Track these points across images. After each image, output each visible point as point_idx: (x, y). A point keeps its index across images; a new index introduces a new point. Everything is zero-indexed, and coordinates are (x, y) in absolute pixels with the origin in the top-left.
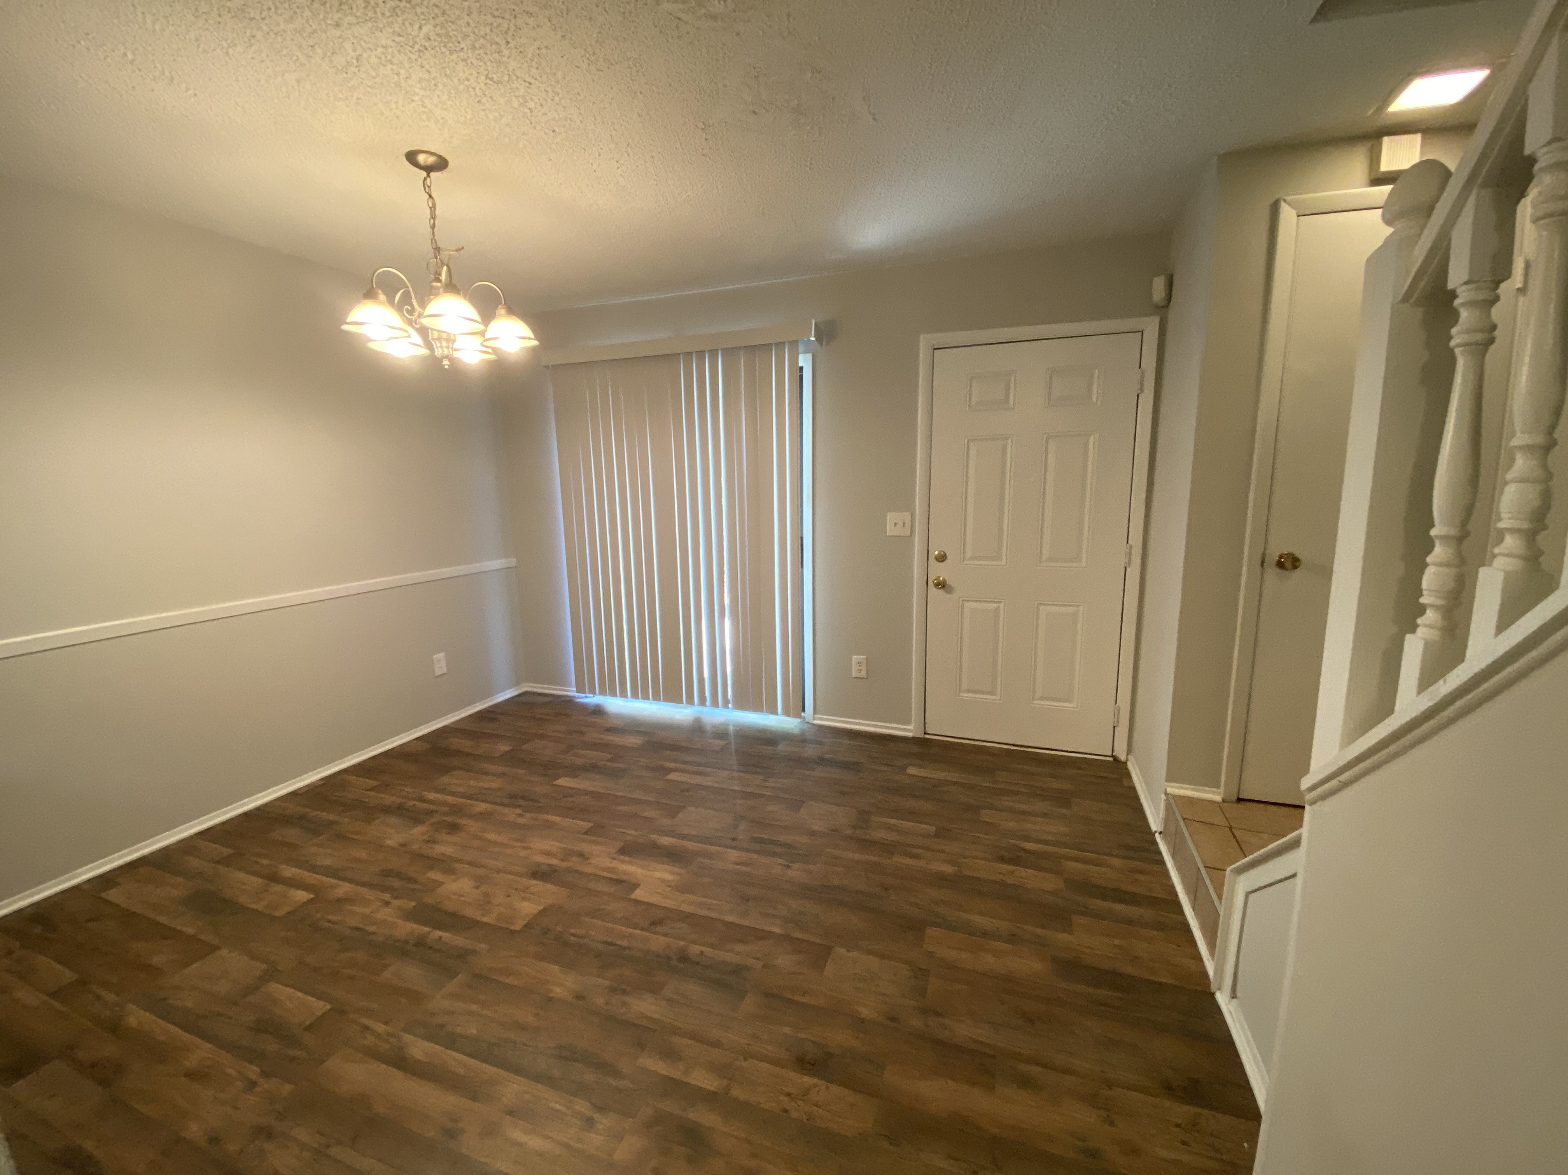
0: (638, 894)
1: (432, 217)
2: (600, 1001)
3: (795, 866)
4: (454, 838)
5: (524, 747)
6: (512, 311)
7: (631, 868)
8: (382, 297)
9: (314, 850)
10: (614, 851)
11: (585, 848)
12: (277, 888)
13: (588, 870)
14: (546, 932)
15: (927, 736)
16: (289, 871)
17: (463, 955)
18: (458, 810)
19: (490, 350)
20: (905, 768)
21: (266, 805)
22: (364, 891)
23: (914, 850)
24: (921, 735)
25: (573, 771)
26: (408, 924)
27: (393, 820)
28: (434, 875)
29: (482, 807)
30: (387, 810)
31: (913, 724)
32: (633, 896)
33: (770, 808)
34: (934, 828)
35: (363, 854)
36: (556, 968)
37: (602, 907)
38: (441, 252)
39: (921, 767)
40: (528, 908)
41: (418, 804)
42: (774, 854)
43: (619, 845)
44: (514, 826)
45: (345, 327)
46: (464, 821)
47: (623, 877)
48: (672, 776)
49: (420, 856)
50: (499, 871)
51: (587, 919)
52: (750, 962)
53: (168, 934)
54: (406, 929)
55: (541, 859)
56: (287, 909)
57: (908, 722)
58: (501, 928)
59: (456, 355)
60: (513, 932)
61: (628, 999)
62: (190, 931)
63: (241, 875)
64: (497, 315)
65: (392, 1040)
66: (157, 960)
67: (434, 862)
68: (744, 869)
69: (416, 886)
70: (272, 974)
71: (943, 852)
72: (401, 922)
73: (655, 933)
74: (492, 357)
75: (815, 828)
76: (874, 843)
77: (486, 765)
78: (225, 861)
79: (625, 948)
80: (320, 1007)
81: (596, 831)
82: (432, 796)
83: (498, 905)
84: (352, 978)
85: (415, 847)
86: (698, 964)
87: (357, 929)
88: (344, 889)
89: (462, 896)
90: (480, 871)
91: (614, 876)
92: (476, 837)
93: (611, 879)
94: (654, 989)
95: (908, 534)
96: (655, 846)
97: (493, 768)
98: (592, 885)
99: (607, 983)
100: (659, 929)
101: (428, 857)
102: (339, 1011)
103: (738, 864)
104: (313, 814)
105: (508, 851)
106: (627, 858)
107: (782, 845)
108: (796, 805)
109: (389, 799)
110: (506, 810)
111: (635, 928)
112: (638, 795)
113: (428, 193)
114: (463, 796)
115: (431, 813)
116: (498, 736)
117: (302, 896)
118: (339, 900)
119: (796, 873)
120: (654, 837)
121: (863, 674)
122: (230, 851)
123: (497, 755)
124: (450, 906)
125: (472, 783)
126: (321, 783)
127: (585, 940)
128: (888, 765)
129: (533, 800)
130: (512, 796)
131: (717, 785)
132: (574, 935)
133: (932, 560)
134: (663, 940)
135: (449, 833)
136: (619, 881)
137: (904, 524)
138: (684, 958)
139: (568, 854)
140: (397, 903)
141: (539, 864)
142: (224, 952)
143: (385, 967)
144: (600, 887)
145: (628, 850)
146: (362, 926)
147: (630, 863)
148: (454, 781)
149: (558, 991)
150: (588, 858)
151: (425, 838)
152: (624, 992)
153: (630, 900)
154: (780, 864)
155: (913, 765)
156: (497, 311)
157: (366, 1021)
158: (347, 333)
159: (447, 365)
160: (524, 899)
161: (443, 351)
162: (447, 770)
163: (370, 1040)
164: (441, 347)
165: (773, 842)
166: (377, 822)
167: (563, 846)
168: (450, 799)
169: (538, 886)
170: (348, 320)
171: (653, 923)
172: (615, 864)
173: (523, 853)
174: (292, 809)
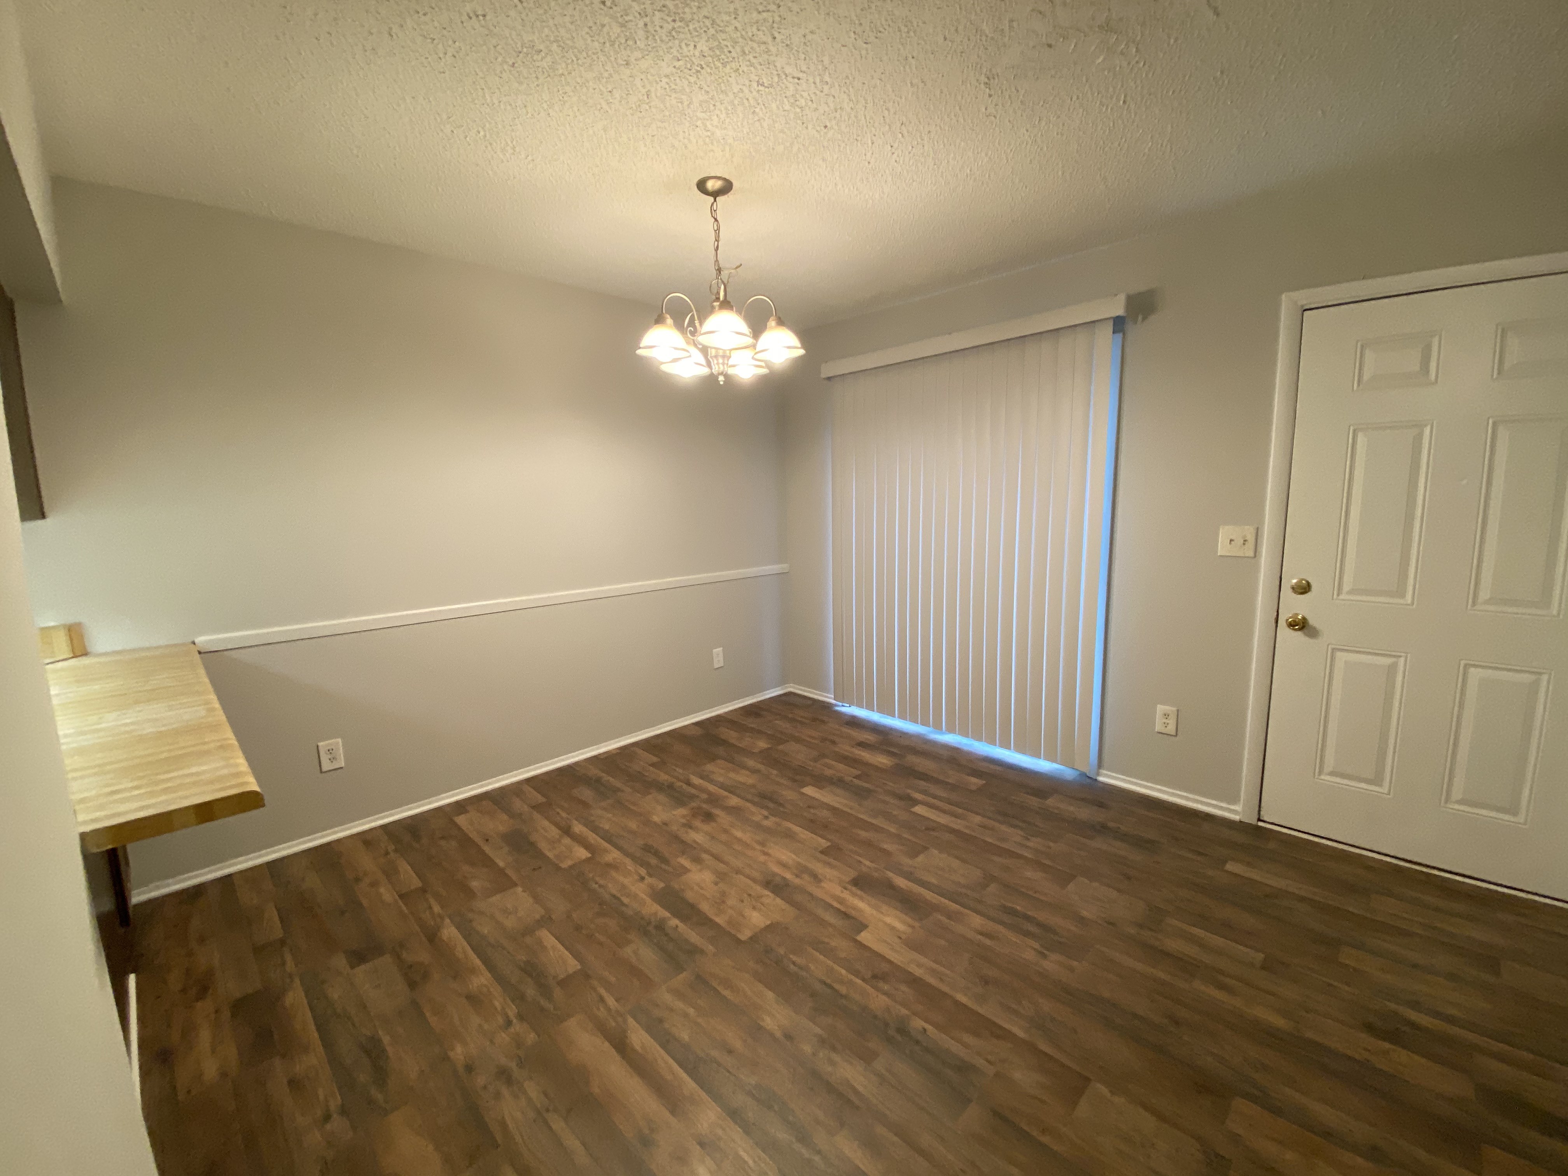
0: (864, 937)
1: (716, 240)
2: (807, 1049)
3: (1054, 956)
4: (706, 827)
5: (781, 747)
6: (781, 322)
7: (861, 905)
8: (669, 321)
9: (599, 812)
10: (848, 879)
11: (819, 868)
12: (567, 841)
13: (818, 893)
14: (768, 951)
15: (1261, 824)
16: (578, 828)
17: (694, 951)
18: (714, 800)
19: (763, 364)
20: (1225, 862)
21: (577, 764)
22: (628, 861)
23: (1227, 980)
24: (1253, 821)
25: (820, 781)
26: (655, 905)
27: (662, 797)
28: (684, 862)
29: (734, 801)
30: (660, 787)
31: (1241, 806)
32: (859, 938)
33: (1028, 874)
34: (1261, 956)
35: (633, 825)
36: (770, 995)
37: (826, 940)
38: (722, 272)
39: (1249, 864)
40: (757, 919)
41: (684, 786)
42: (1027, 934)
43: (853, 874)
44: (758, 826)
45: (639, 352)
46: (716, 811)
47: (853, 913)
48: (919, 809)
49: (676, 838)
50: (738, 872)
51: (810, 949)
52: (980, 1062)
53: (488, 862)
54: (653, 909)
55: (776, 869)
56: (570, 863)
57: (1235, 800)
58: (729, 934)
59: (731, 371)
60: (739, 941)
61: (836, 1057)
62: (501, 864)
63: (546, 823)
64: (768, 327)
65: (620, 1019)
66: (475, 884)
67: (686, 848)
68: (988, 942)
69: (667, 868)
70: (546, 921)
71: (1273, 994)
72: (648, 900)
73: (877, 989)
74: (764, 371)
75: (1085, 913)
76: (1167, 954)
77: (746, 759)
78: (536, 807)
79: (842, 996)
80: (573, 965)
81: (831, 852)
82: (696, 780)
83: (731, 908)
84: (601, 944)
85: (674, 828)
86: (917, 1042)
87: (614, 896)
88: (613, 855)
89: (702, 888)
90: (721, 867)
91: (843, 909)
92: (726, 831)
93: (838, 910)
94: (867, 1058)
95: (1251, 554)
96: (891, 886)
97: (751, 763)
98: (820, 912)
99: (818, 1030)
100: (881, 984)
101: (683, 842)
102: (585, 975)
103: (981, 934)
104: (606, 778)
105: (750, 853)
106: (859, 892)
107: (1040, 925)
108: (1065, 879)
109: (663, 777)
110: (753, 809)
111: (857, 977)
112: (879, 822)
113: (714, 218)
114: (722, 786)
115: (692, 797)
116: (760, 732)
117: (582, 853)
118: (609, 865)
119: (1052, 964)
120: (890, 874)
121: (1171, 729)
122: (544, 800)
123: (756, 750)
124: (689, 896)
125: (732, 775)
126: (618, 751)
127: (804, 974)
128: (1200, 854)
129: (781, 805)
130: (763, 796)
131: (967, 831)
132: (794, 963)
133: (1286, 591)
134: (883, 1000)
135: (703, 821)
136: (846, 916)
137: (1245, 541)
138: (903, 1030)
139: (801, 870)
140: (649, 880)
141: (775, 875)
142: (519, 889)
143: (629, 942)
144: (829, 917)
145: (861, 883)
146: (619, 895)
147: (861, 899)
148: (718, 771)
149: (768, 1023)
150: (820, 881)
151: (684, 821)
152: (834, 1049)
153: (856, 941)
154: (1035, 949)
155: (1233, 859)
156: (768, 324)
157: (602, 991)
158: (641, 358)
159: (722, 381)
160: (754, 908)
161: (719, 368)
162: (713, 758)
163: (602, 1013)
164: (718, 364)
165: (1027, 918)
166: (650, 796)
167: (799, 860)
168: (712, 788)
169: (769, 897)
170: (642, 345)
171: (875, 977)
172: (846, 895)
173: (762, 858)
174: (594, 772)
